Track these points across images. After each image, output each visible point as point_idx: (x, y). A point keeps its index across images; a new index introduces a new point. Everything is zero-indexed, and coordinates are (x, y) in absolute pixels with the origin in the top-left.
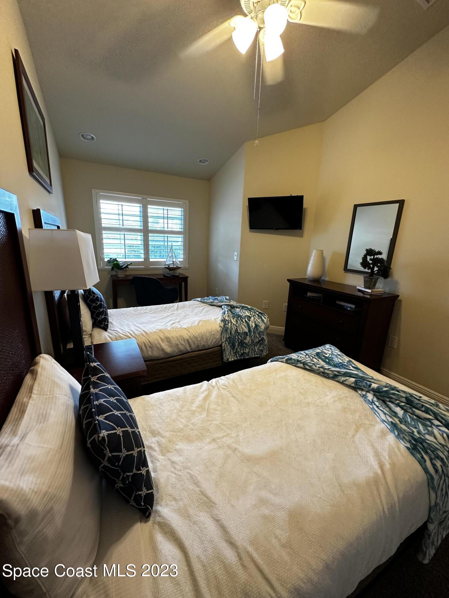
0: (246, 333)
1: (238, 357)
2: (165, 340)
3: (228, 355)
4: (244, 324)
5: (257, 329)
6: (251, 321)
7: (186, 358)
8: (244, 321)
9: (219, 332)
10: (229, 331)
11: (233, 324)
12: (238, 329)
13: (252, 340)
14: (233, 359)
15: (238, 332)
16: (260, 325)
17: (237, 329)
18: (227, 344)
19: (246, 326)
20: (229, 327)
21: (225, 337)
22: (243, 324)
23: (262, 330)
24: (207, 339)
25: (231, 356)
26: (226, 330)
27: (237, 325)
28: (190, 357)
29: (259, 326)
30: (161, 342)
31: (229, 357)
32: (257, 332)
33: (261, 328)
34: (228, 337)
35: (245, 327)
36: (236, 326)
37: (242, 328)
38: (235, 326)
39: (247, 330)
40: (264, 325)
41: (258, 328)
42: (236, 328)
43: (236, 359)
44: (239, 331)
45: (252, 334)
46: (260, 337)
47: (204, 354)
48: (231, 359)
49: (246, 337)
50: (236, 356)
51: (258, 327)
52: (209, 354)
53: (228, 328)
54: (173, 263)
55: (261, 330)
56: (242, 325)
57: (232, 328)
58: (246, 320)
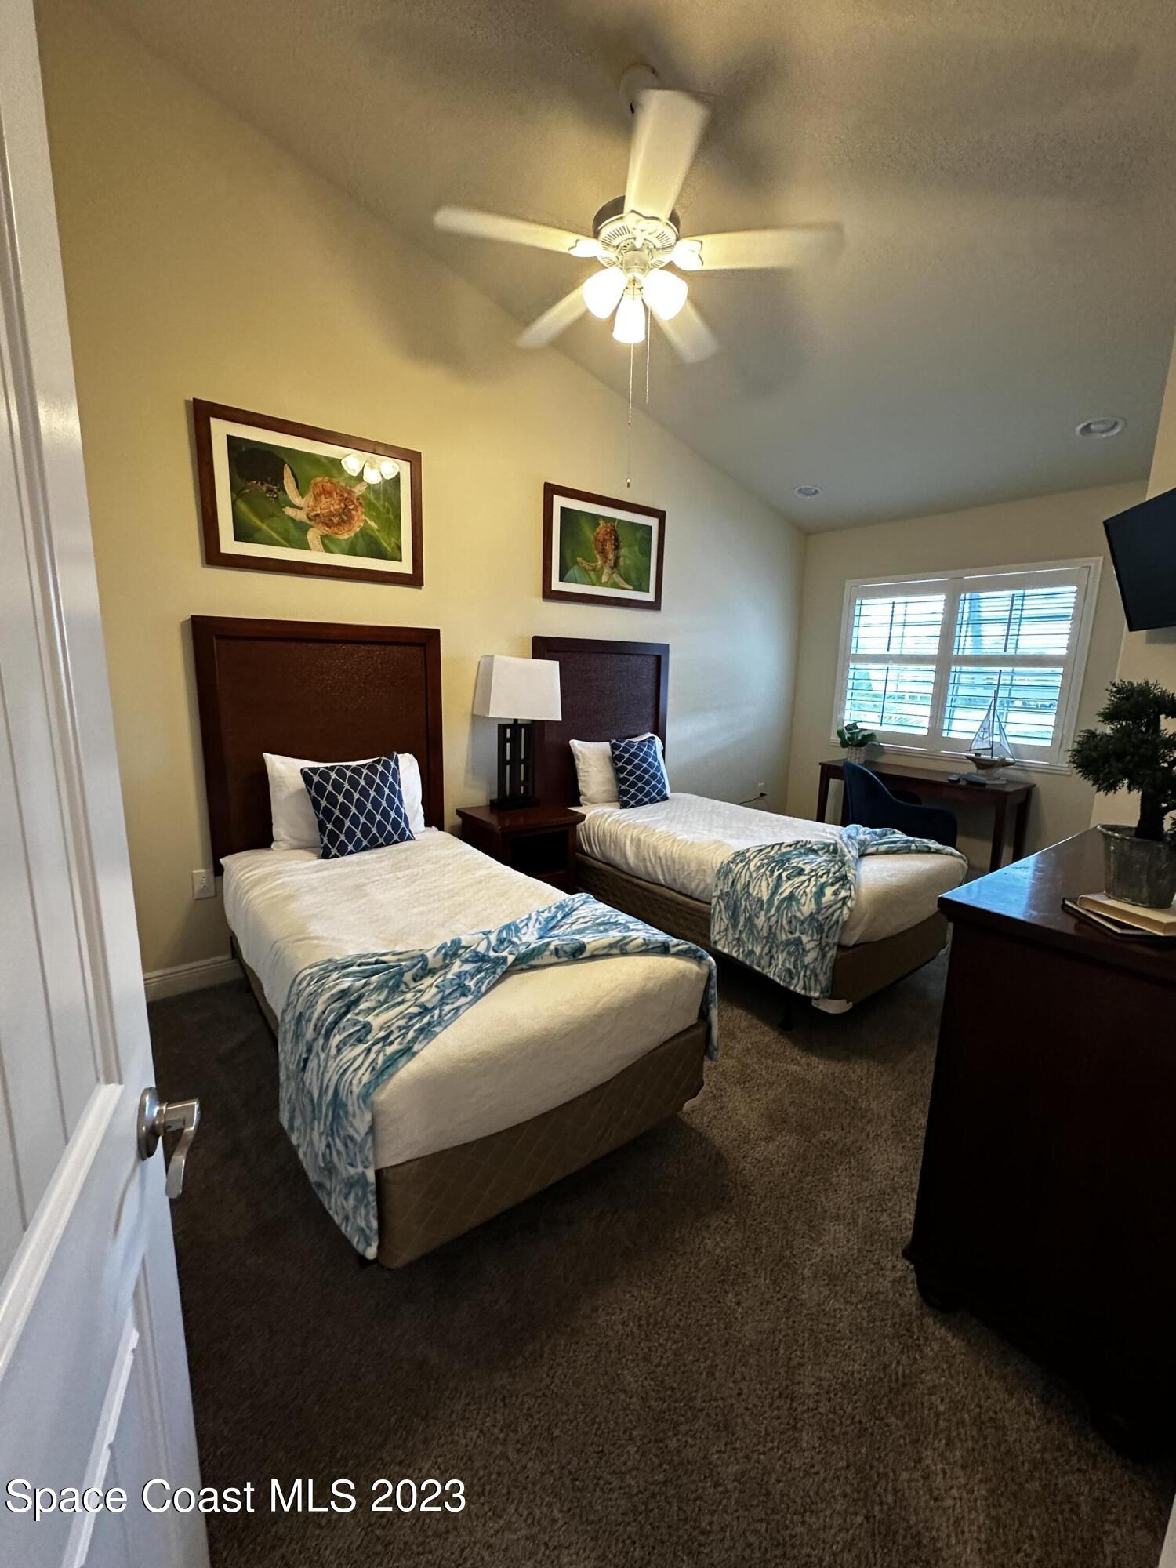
0: (760, 900)
1: (741, 956)
2: (634, 843)
3: (719, 933)
4: (770, 880)
5: (788, 907)
6: (790, 882)
7: (656, 894)
8: (776, 873)
9: (713, 870)
10: (731, 880)
11: (748, 868)
12: (752, 886)
13: (770, 927)
14: (726, 951)
15: (748, 892)
16: (803, 901)
17: (749, 882)
18: (723, 908)
19: (771, 885)
20: (735, 872)
21: (719, 888)
22: (767, 879)
23: (802, 918)
24: (689, 874)
25: (723, 940)
26: (727, 874)
27: (754, 875)
28: (661, 896)
29: (798, 901)
30: (628, 842)
31: (720, 939)
32: (787, 913)
33: (799, 910)
34: (725, 890)
35: (768, 888)
36: (751, 876)
37: (760, 886)
38: (748, 874)
39: (765, 898)
40: (813, 907)
41: (791, 905)
42: (747, 879)
43: (735, 955)
44: (751, 890)
45: (773, 912)
46: (791, 933)
47: (684, 904)
48: (724, 947)
49: (759, 913)
50: (739, 950)
51: (794, 903)
52: (691, 908)
53: (731, 870)
54: (992, 748)
55: (798, 914)
56: (764, 878)
57: (740, 876)
58: (784, 874)
